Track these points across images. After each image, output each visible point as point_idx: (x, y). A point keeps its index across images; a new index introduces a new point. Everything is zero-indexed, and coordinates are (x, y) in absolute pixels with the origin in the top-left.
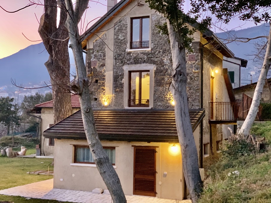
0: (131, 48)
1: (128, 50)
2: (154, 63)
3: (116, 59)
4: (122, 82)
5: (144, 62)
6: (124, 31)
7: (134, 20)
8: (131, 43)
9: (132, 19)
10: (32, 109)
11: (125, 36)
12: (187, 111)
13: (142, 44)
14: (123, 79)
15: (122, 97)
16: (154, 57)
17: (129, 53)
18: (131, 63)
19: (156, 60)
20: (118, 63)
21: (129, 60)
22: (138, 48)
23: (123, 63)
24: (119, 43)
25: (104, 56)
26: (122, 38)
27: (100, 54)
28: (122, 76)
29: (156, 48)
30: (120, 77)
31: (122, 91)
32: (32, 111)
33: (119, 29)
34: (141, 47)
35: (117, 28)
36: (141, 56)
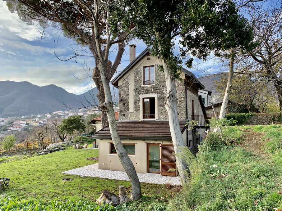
0: (144, 84)
1: (142, 86)
2: (157, 93)
3: (135, 91)
4: (139, 104)
5: (152, 92)
6: (140, 75)
7: (145, 68)
8: (144, 81)
9: (144, 67)
10: (91, 121)
11: (140, 78)
12: (177, 121)
13: (150, 82)
14: (140, 103)
15: (139, 114)
16: (157, 90)
17: (143, 87)
18: (144, 93)
19: (158, 91)
20: (136, 94)
21: (143, 91)
22: (148, 84)
23: (140, 94)
24: (136, 82)
25: (128, 89)
26: (139, 79)
27: (126, 88)
28: (139, 101)
29: (158, 84)
30: (138, 102)
31: (139, 110)
32: (91, 123)
33: (136, 74)
34: (150, 84)
35: (136, 73)
36: (150, 89)
